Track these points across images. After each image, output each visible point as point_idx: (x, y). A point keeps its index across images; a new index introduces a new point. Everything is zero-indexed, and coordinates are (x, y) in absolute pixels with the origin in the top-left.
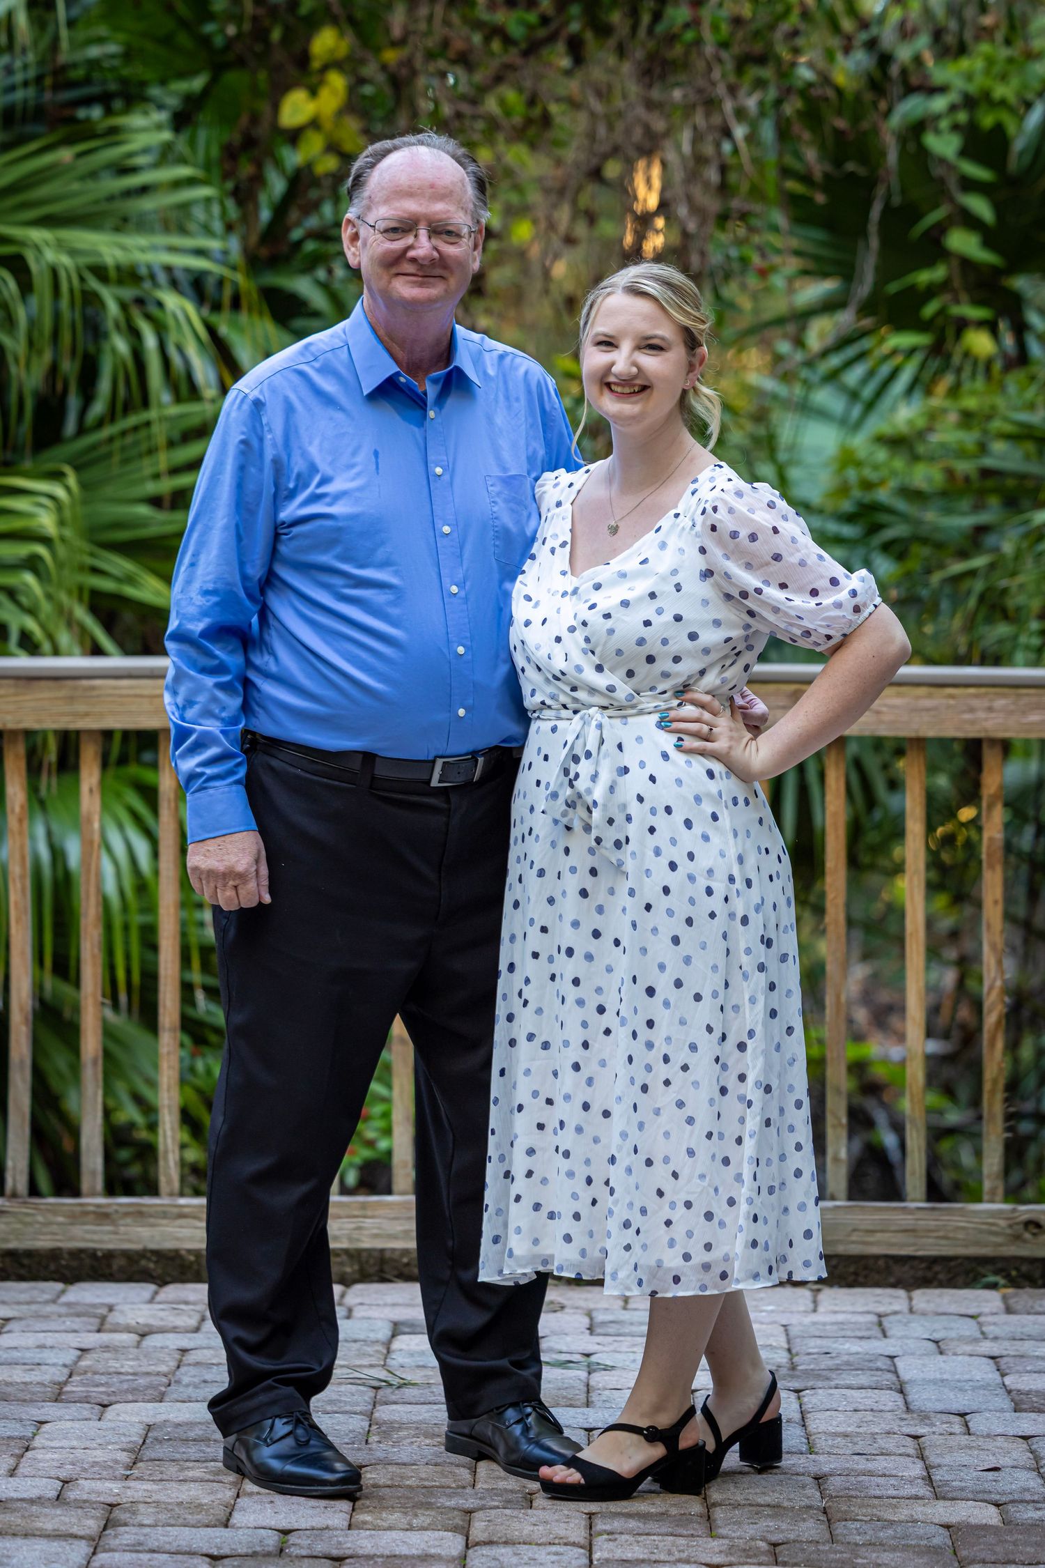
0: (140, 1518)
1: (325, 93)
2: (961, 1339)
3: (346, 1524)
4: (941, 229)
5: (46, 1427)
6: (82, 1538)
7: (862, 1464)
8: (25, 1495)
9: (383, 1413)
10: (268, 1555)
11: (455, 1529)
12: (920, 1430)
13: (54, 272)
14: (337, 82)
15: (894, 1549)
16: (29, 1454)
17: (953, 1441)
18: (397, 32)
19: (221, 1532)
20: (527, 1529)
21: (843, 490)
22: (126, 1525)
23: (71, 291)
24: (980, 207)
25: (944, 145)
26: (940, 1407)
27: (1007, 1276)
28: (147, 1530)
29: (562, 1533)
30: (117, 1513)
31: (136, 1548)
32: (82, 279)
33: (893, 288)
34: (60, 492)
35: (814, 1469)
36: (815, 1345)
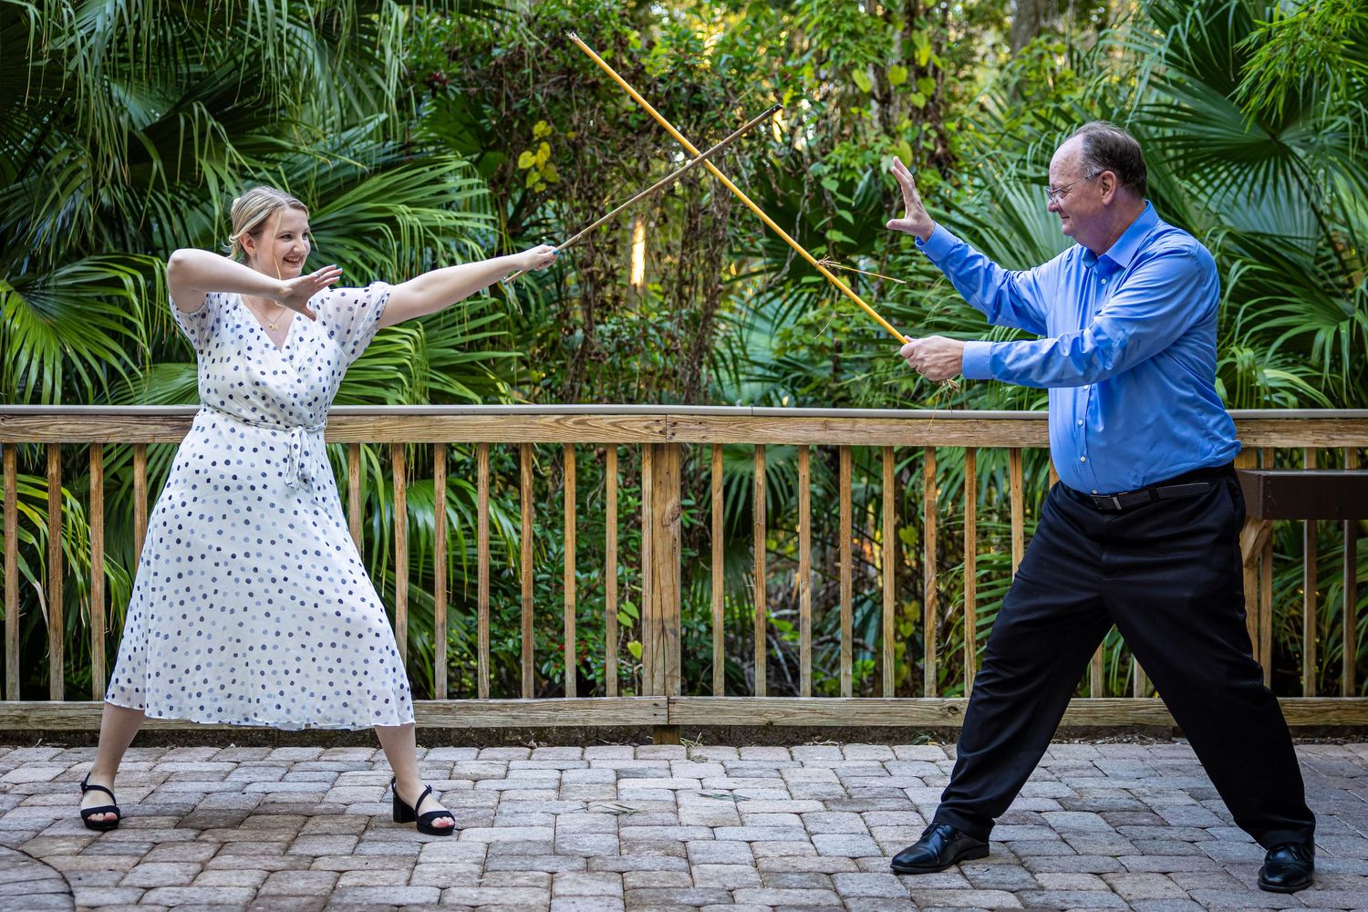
1: (540, 153)
2: (933, 776)
4: (825, 229)
5: (426, 846)
8: (418, 901)
9: (625, 832)
13: (411, 228)
14: (546, 146)
16: (418, 867)
18: (574, 123)
21: (784, 349)
23: (420, 237)
24: (848, 216)
25: (830, 185)
27: (932, 735)
32: (425, 232)
34: (415, 334)
36: (855, 782)
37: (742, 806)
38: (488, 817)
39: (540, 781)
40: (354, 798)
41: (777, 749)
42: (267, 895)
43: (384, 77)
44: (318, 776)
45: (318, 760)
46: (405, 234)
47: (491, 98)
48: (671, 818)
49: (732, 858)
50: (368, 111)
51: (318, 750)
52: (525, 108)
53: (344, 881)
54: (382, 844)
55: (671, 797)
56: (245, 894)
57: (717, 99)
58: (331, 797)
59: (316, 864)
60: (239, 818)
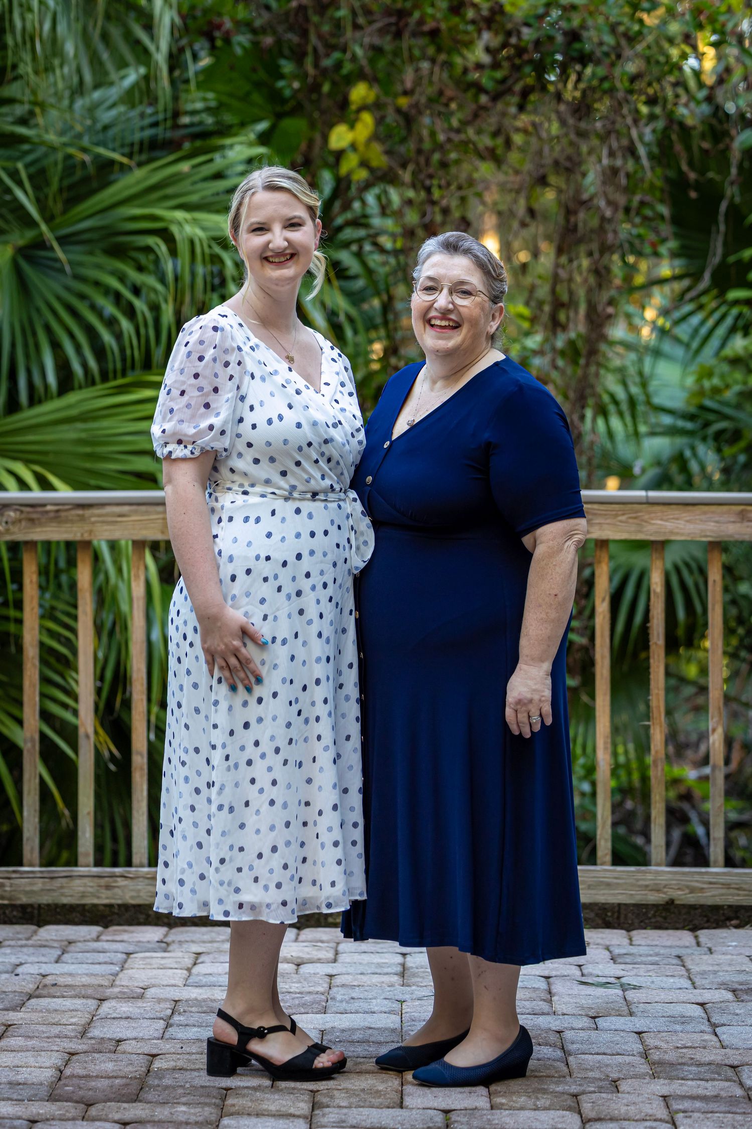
0: (337, 1101)
1: (359, 127)
3: (488, 1105)
6: (299, 1117)
11: (569, 1109)
13: (192, 243)
14: (367, 119)
18: (409, 85)
19: (398, 1111)
20: (623, 1109)
21: (701, 392)
22: (328, 1106)
23: (203, 253)
28: (345, 1111)
29: (650, 1112)
30: (319, 1098)
32: (210, 247)
37: (630, 995)
38: (319, 1003)
39: (379, 965)
40: (153, 981)
41: (679, 933)
42: (73, 1076)
43: (151, 35)
44: (101, 957)
45: (97, 939)
46: (183, 248)
47: (291, 49)
48: (545, 1006)
49: (617, 1048)
50: (122, 64)
51: (95, 930)
52: (339, 65)
53: (157, 1064)
54: (195, 1029)
55: (543, 985)
56: (48, 1075)
57: (605, 48)
58: (123, 979)
59: (122, 1047)
60: (17, 999)
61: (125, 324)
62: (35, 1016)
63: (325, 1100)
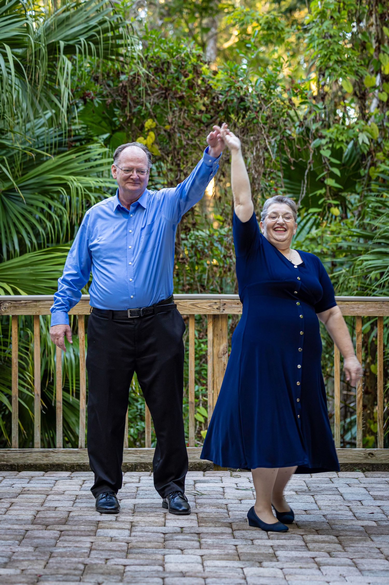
0: (140, 525)
1: (148, 138)
2: (354, 483)
3: (198, 526)
4: (324, 178)
6: (126, 529)
7: (335, 512)
9: (198, 501)
10: (179, 533)
11: (228, 527)
12: (349, 505)
13: (77, 189)
14: (152, 134)
15: (350, 531)
17: (359, 507)
18: (170, 120)
19: (163, 528)
22: (137, 526)
23: (82, 194)
24: (336, 171)
25: (326, 153)
26: (353, 499)
28: (143, 527)
30: (133, 524)
31: (142, 531)
32: (85, 191)
33: (310, 195)
35: (322, 514)
36: (314, 485)
38: (133, 496)
40: (67, 489)
42: (40, 518)
43: (60, 101)
44: (46, 482)
45: (43, 476)
46: (73, 192)
47: (119, 104)
48: (222, 497)
50: (45, 109)
51: (42, 473)
52: (140, 111)
53: (71, 514)
54: (85, 504)
55: (221, 490)
56: (30, 517)
57: (255, 105)
58: (55, 488)
59: (57, 509)
60: (15, 495)
61: (49, 224)
62: (22, 500)
63: (136, 524)
